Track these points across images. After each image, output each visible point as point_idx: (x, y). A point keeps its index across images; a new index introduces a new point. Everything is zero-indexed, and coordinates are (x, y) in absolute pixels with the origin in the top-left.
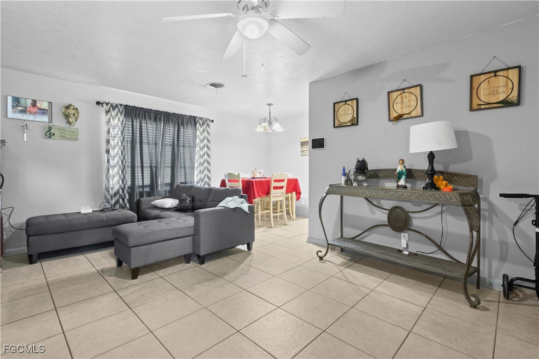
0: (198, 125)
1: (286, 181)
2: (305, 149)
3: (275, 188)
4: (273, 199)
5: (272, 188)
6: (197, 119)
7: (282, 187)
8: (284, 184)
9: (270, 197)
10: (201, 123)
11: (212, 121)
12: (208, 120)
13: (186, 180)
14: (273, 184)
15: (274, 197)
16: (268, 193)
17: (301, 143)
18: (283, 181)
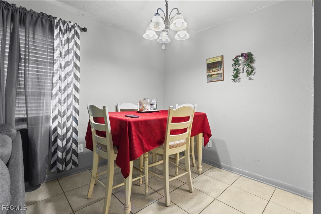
0: (56, 31)
1: (191, 120)
2: (213, 73)
3: (173, 132)
4: (169, 152)
5: (169, 132)
6: (56, 21)
7: (185, 130)
8: (188, 124)
9: (165, 149)
10: (64, 28)
11: (84, 30)
12: (76, 27)
13: (27, 114)
14: (171, 126)
15: (171, 147)
16: (161, 141)
17: (208, 65)
18: (187, 119)
